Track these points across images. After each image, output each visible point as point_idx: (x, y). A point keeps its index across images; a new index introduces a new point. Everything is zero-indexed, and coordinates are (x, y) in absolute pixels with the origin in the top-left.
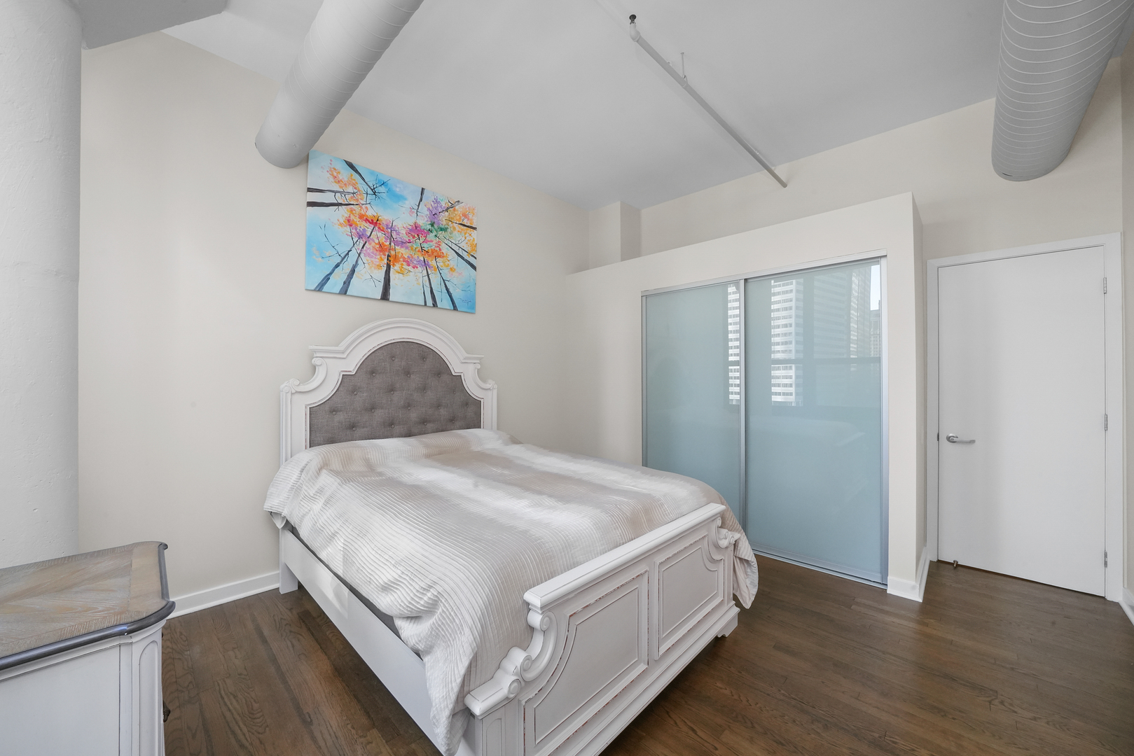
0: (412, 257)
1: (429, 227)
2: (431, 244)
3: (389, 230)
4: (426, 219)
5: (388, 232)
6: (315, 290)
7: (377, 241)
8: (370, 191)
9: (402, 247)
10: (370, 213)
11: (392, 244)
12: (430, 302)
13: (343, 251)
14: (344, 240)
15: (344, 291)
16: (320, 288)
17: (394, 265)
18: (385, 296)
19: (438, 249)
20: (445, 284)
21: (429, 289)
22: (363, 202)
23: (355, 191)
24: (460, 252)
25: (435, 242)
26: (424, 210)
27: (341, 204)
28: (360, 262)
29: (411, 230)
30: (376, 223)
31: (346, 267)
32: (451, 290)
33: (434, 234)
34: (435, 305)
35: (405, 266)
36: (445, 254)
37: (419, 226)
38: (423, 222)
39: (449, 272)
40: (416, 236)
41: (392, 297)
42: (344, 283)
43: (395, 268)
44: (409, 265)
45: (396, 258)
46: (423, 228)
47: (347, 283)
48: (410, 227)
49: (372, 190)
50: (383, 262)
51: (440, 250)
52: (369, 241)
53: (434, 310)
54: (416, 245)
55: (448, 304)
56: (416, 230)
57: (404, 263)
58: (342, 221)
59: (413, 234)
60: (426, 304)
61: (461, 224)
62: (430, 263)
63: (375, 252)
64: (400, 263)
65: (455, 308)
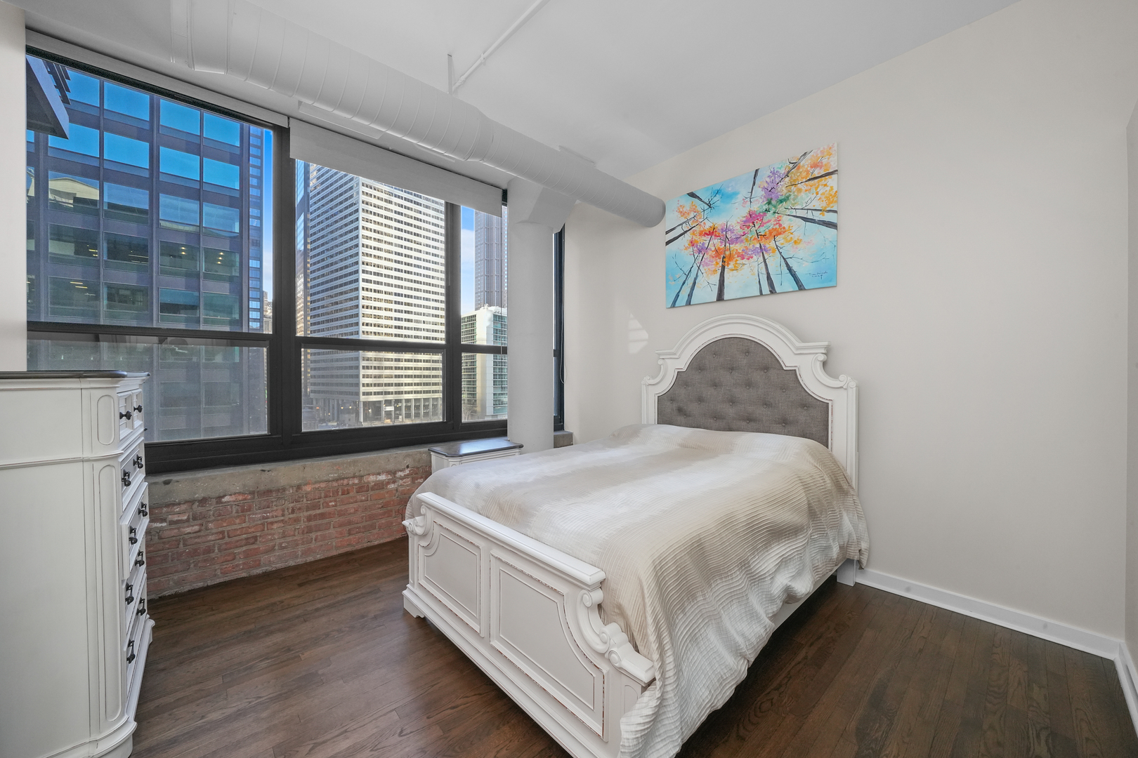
0: (747, 249)
1: (767, 207)
2: (769, 224)
3: (724, 233)
4: (761, 201)
5: (723, 235)
6: (671, 307)
7: (713, 249)
8: (706, 207)
9: (737, 243)
10: (708, 226)
11: (727, 245)
12: (766, 290)
13: (686, 270)
14: (688, 258)
15: (689, 303)
16: (673, 305)
17: (728, 264)
18: (720, 298)
19: (777, 226)
20: (787, 264)
21: (766, 276)
22: (701, 220)
23: (695, 214)
24: (810, 216)
25: (773, 219)
26: (759, 192)
27: (687, 231)
28: (700, 273)
29: (745, 222)
30: (713, 232)
31: (690, 282)
32: (795, 268)
33: (772, 212)
34: (773, 291)
35: (740, 261)
36: (787, 228)
37: (754, 212)
38: (758, 205)
39: (793, 247)
40: (751, 224)
41: (726, 297)
42: (689, 295)
43: (730, 267)
44: (743, 259)
45: (731, 257)
46: (758, 212)
47: (690, 295)
48: (744, 219)
49: (708, 205)
50: (718, 266)
51: (780, 225)
52: (707, 252)
53: (773, 297)
54: (752, 234)
55: (789, 284)
56: (752, 218)
57: (739, 258)
58: (687, 245)
59: (747, 224)
60: (761, 294)
61: (810, 180)
62: (767, 246)
63: (712, 259)
64: (734, 260)
65: (801, 287)
